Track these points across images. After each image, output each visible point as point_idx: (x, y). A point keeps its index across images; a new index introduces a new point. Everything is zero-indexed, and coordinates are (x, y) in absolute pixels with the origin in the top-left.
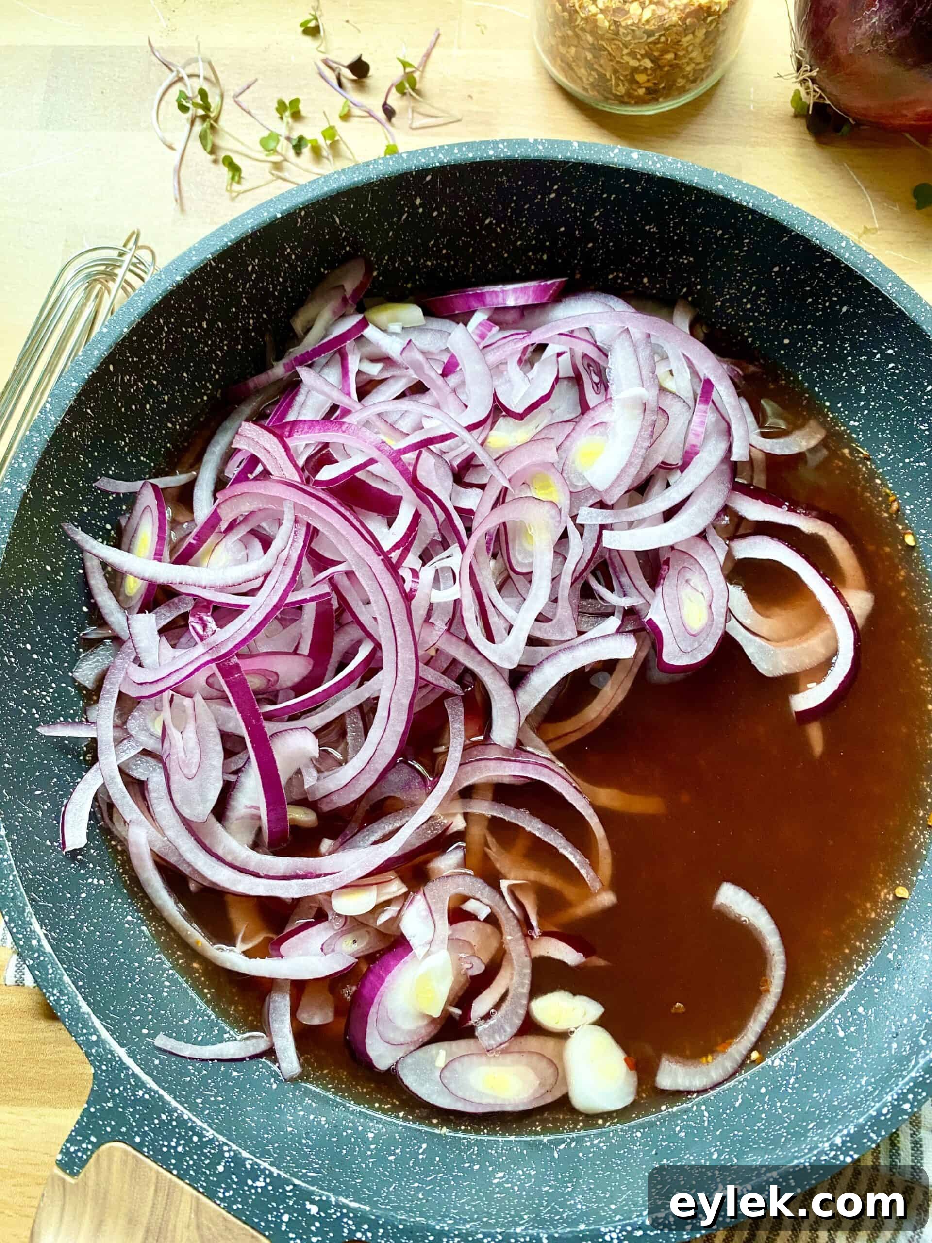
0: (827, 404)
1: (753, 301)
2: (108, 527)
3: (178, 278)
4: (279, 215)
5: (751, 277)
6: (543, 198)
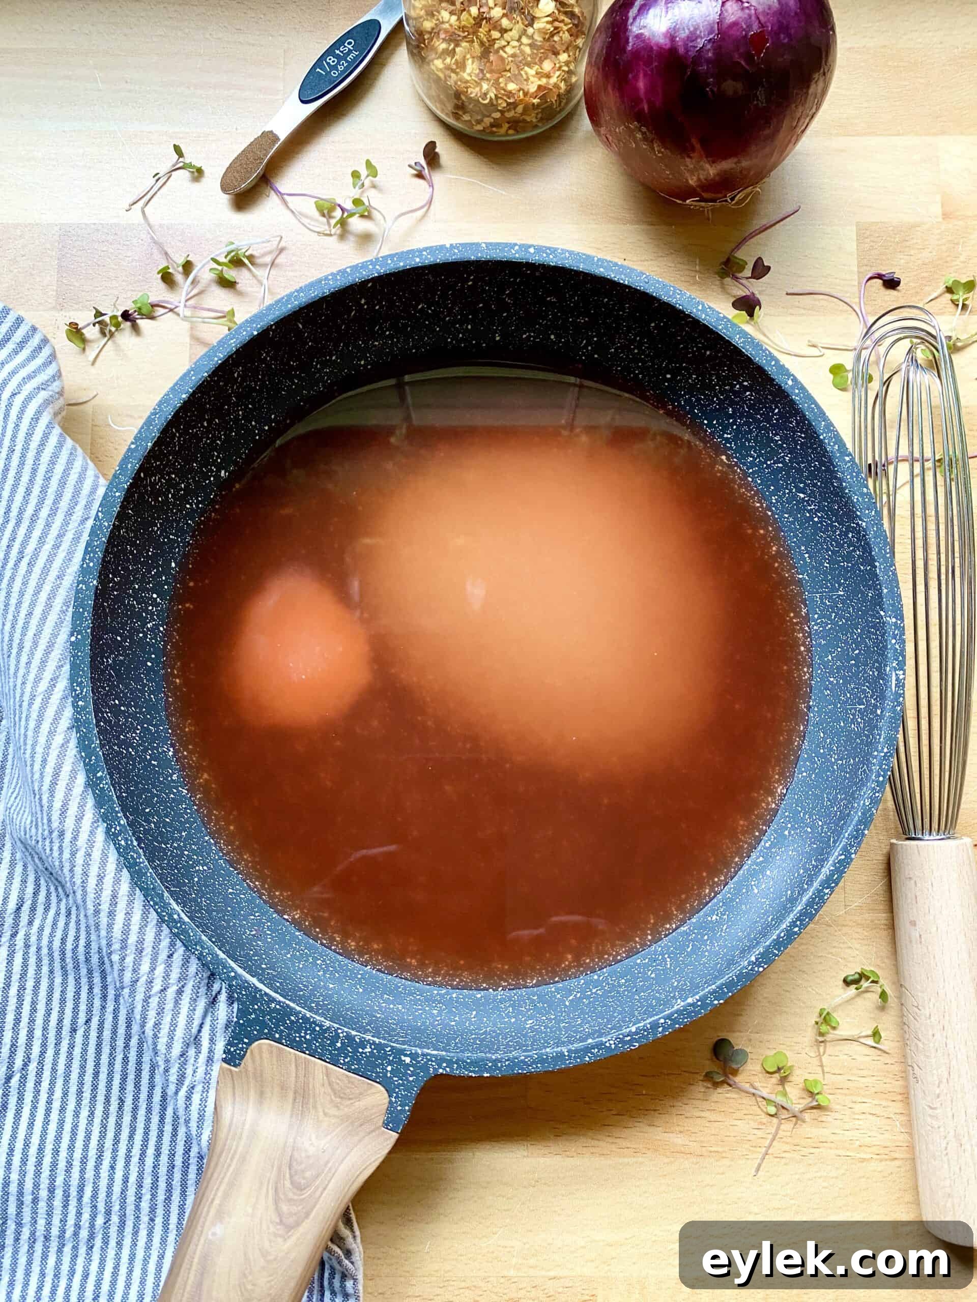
0: (706, 422)
1: (639, 348)
2: (155, 596)
3: (184, 396)
4: (255, 333)
5: (634, 329)
6: (463, 286)
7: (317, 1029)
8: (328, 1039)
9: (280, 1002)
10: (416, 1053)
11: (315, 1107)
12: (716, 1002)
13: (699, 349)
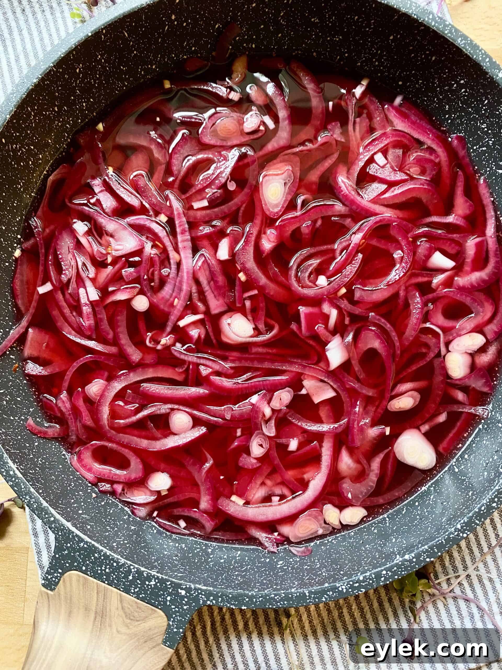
1: (379, 60)
3: (35, 81)
4: (90, 34)
5: (377, 45)
6: (248, 7)
7: (115, 564)
8: (122, 573)
9: (87, 542)
10: (190, 588)
11: (110, 626)
12: (428, 560)
13: (427, 56)
